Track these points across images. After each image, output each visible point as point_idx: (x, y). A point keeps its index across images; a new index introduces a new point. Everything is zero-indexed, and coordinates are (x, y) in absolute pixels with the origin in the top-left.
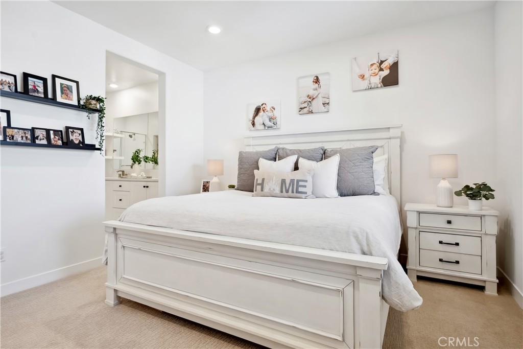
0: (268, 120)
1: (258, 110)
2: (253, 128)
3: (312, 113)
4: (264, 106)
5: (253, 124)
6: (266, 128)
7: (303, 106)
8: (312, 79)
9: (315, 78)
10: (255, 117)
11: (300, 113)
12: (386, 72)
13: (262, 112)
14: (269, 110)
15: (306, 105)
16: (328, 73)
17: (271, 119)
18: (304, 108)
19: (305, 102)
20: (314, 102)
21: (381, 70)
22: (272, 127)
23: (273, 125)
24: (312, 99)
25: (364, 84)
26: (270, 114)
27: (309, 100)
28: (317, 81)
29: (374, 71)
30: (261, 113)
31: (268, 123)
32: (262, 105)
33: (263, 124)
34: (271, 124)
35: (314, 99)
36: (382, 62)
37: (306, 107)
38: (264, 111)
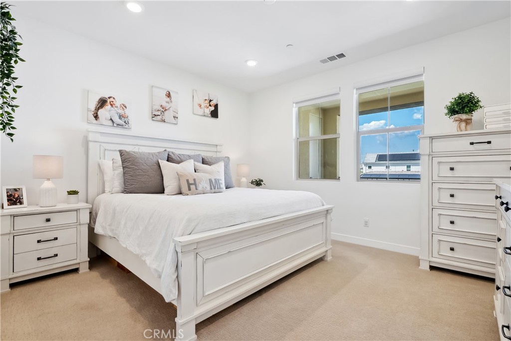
0: (118, 118)
1: (102, 103)
2: (95, 121)
3: (165, 122)
4: (112, 99)
5: (96, 117)
6: (115, 125)
7: (157, 113)
8: (165, 93)
9: (168, 93)
10: (98, 109)
11: (153, 119)
12: (213, 108)
13: (110, 106)
14: (119, 106)
15: (159, 113)
16: (177, 93)
17: (121, 117)
18: (158, 115)
19: (158, 110)
20: (166, 113)
21: (210, 105)
22: (122, 126)
23: (124, 124)
24: (164, 110)
25: (200, 112)
26: (121, 111)
27: (162, 109)
28: (169, 95)
29: (206, 104)
30: (108, 107)
31: (117, 120)
32: (109, 98)
33: (111, 119)
34: (121, 122)
35: (166, 110)
36: (210, 101)
37: (159, 115)
38: (111, 105)
